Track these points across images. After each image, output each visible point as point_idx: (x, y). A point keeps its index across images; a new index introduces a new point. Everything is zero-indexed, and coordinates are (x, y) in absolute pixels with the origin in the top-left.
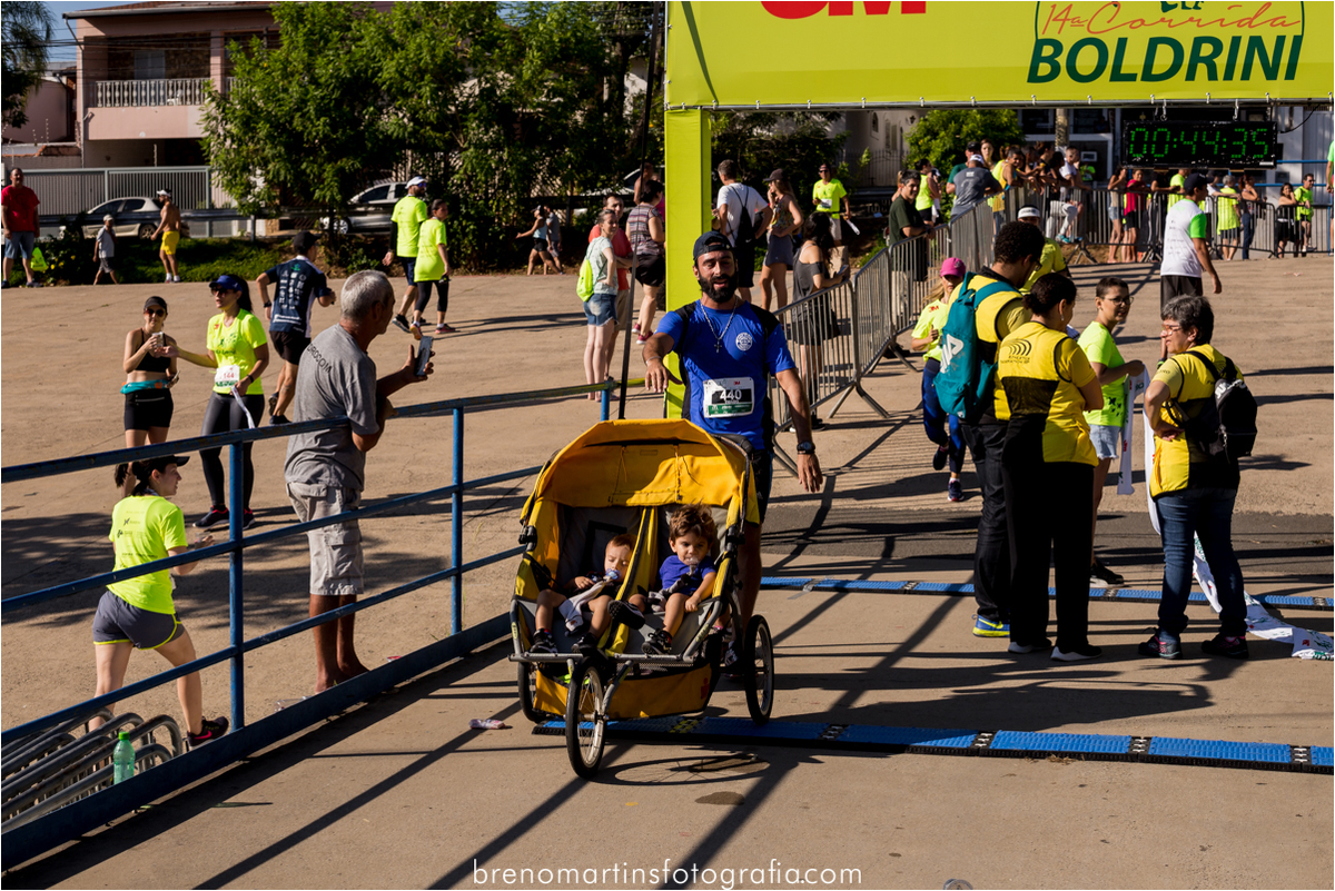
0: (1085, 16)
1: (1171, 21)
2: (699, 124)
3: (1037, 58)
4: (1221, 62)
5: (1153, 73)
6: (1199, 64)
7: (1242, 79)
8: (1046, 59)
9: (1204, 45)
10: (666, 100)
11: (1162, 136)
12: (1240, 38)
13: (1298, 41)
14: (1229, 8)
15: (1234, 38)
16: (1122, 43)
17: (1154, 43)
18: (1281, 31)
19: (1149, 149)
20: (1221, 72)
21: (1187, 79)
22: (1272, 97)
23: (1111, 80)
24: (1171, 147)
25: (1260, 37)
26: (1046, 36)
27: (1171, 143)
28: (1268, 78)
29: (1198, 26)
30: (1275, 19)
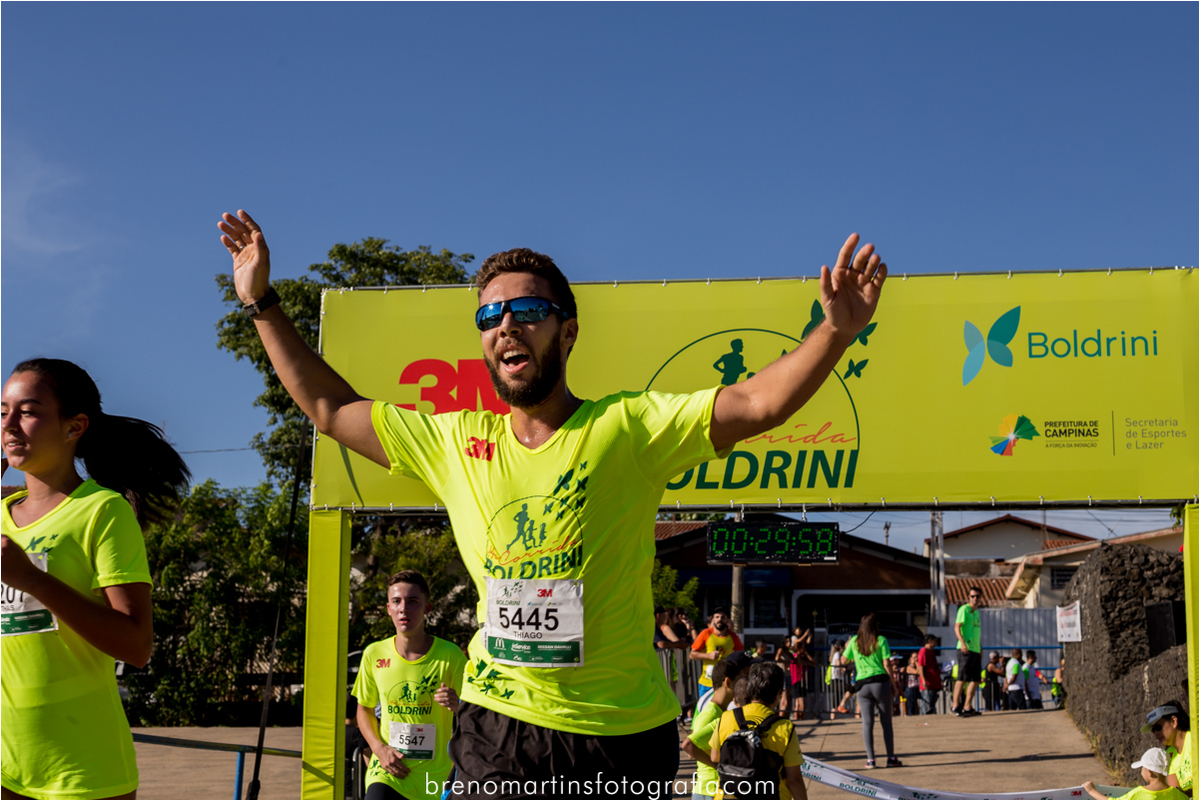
2: (340, 523)
4: (790, 472)
5: (735, 480)
6: (772, 475)
7: (809, 486)
9: (775, 458)
10: (312, 503)
11: (740, 535)
12: (806, 451)
13: (854, 454)
14: (796, 427)
15: (801, 453)
17: (732, 456)
18: (840, 446)
19: (729, 547)
20: (790, 480)
21: (761, 488)
22: (834, 502)
23: (697, 487)
24: (748, 546)
25: (822, 452)
27: (748, 541)
28: (830, 486)
29: (770, 441)
30: (835, 436)
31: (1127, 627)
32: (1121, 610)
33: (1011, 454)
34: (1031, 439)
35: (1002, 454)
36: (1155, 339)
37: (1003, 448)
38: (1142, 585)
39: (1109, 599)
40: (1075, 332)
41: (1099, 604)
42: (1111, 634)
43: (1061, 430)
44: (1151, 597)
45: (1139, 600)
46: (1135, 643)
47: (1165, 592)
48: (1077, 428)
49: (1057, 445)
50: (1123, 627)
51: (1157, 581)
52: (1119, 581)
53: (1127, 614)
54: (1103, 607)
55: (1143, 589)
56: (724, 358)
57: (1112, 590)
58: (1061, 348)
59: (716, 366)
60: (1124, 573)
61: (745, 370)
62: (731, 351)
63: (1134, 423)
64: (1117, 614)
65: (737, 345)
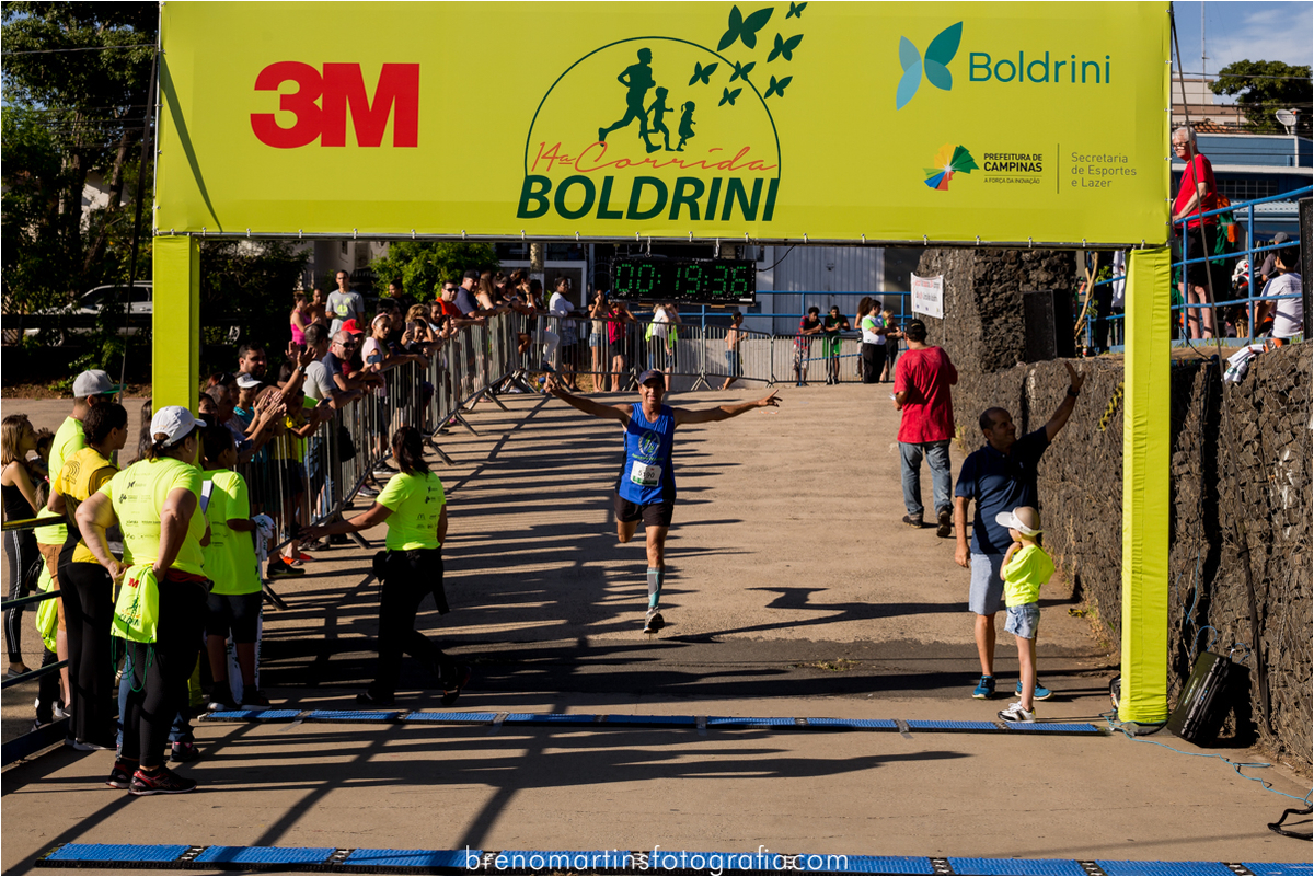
0: (573, 155)
1: (655, 161)
2: (188, 251)
3: (527, 194)
4: (703, 202)
5: (638, 211)
6: (682, 204)
7: (723, 219)
8: (535, 195)
9: (686, 186)
11: (647, 272)
12: (721, 179)
13: (775, 184)
14: (710, 151)
15: (715, 180)
16: (609, 181)
17: (639, 183)
18: (759, 174)
19: (634, 284)
20: (703, 211)
21: (670, 218)
22: (751, 237)
23: (598, 217)
24: (655, 283)
25: (739, 180)
26: (536, 173)
27: (655, 279)
28: (747, 219)
29: (681, 167)
30: (754, 163)
31: (1001, 312)
32: (995, 294)
33: (947, 189)
34: (969, 172)
35: (936, 188)
36: (1108, 64)
37: (938, 182)
38: (1019, 268)
39: (982, 283)
40: (1021, 53)
41: (971, 288)
42: (984, 321)
43: (1002, 164)
44: (1028, 281)
45: (1015, 284)
46: (1009, 330)
47: (1043, 277)
48: (1020, 161)
49: (996, 180)
50: (996, 313)
51: (1036, 264)
52: (994, 263)
53: (1001, 299)
54: (976, 291)
55: (1020, 272)
56: (630, 70)
57: (987, 272)
58: (1005, 71)
59: (620, 78)
60: (1000, 255)
61: (653, 84)
62: (638, 61)
63: (1081, 158)
64: (991, 299)
65: (645, 55)
